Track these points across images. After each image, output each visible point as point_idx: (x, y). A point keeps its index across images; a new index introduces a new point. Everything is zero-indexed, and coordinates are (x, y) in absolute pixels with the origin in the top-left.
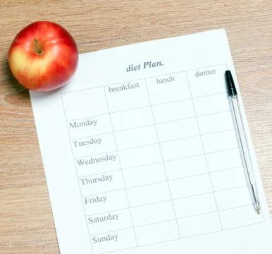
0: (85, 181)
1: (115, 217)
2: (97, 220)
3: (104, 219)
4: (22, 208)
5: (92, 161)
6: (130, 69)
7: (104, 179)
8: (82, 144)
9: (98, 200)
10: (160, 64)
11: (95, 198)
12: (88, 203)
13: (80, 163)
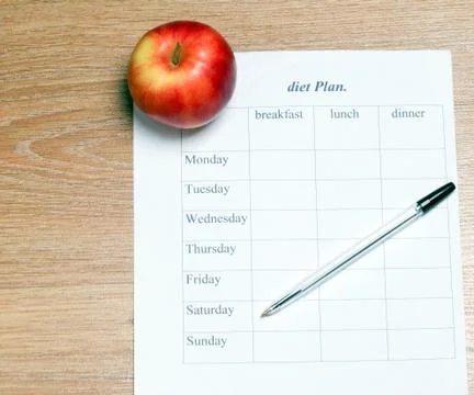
0: (192, 248)
1: (227, 311)
2: (199, 311)
3: (210, 311)
4: (46, 319)
5: (209, 219)
6: (293, 88)
7: (222, 250)
8: (199, 191)
9: (207, 280)
10: (340, 88)
11: (203, 276)
12: (191, 282)
13: (191, 219)
